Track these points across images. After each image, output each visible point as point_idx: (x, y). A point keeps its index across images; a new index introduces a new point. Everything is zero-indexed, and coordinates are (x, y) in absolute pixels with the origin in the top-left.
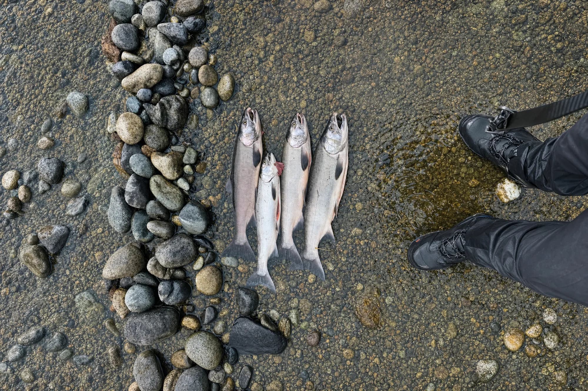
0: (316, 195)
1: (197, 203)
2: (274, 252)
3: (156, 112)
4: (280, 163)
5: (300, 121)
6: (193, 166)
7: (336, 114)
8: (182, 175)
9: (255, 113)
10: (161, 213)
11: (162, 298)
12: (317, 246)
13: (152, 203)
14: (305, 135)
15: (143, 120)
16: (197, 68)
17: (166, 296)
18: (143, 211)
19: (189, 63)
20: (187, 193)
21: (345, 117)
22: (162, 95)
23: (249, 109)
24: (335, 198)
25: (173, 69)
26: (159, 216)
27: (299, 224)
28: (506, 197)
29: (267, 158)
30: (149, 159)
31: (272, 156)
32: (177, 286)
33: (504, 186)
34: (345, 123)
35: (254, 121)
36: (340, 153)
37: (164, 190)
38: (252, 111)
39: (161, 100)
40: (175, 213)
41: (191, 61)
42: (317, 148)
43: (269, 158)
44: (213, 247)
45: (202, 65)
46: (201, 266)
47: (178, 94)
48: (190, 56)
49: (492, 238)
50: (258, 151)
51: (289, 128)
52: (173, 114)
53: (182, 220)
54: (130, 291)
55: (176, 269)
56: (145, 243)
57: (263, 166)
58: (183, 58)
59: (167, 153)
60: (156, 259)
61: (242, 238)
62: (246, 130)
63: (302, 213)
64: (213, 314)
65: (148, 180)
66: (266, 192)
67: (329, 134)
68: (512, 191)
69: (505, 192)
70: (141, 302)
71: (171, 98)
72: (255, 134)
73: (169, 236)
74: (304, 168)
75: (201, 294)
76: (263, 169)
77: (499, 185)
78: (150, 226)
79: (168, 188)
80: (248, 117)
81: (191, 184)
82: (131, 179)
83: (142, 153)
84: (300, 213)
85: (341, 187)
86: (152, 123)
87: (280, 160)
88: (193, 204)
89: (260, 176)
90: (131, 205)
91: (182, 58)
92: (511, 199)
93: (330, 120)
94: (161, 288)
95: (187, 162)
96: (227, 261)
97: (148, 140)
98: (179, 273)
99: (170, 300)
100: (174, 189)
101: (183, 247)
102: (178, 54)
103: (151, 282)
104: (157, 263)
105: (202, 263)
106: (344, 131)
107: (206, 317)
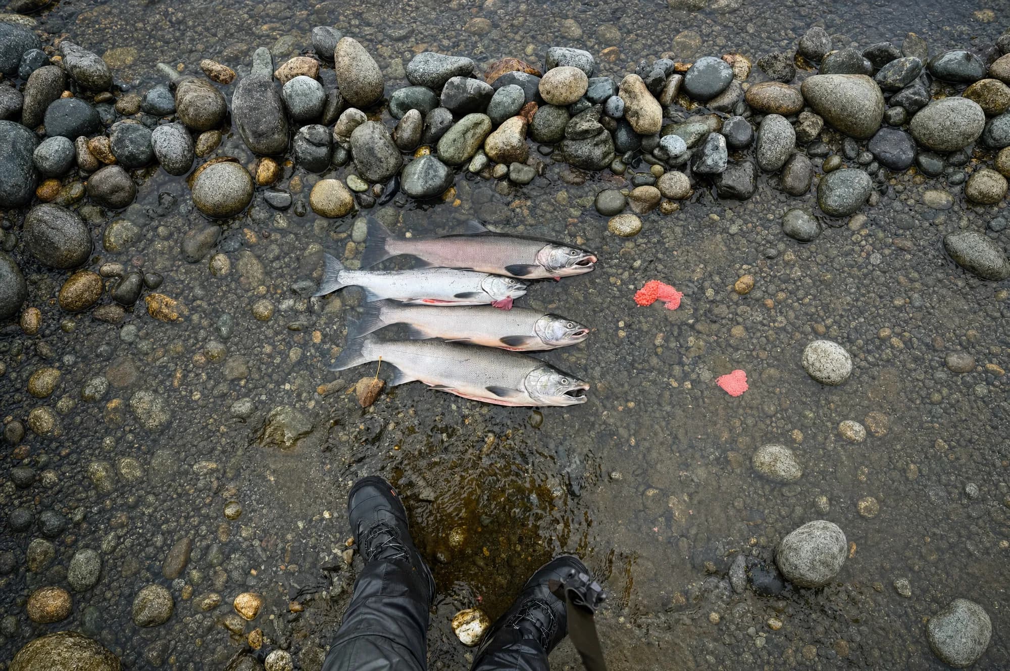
0: (463, 359)
1: (449, 183)
2: (374, 295)
3: (588, 123)
4: (510, 306)
5: (575, 334)
6: (506, 177)
7: (587, 388)
8: (491, 162)
9: (590, 267)
10: (433, 130)
11: (304, 129)
12: (384, 359)
13: (450, 116)
14: (554, 342)
15: (576, 103)
16: (654, 184)
17: (307, 137)
18: (437, 104)
19: (665, 172)
20: (464, 168)
21: (582, 402)
22: (613, 134)
23: (594, 259)
24: (457, 386)
25: (655, 148)
26: (428, 127)
27: (418, 333)
28: (461, 624)
29: (519, 285)
30: (517, 113)
31: (522, 293)
32: (323, 151)
33: (477, 621)
34: (573, 401)
35: (575, 266)
36: (526, 393)
37: (469, 135)
38: (590, 264)
39: (606, 131)
40: (434, 151)
41: (667, 176)
42: (534, 359)
43: (518, 289)
44: (383, 204)
45: (661, 191)
46: (353, 186)
47: (615, 157)
48: (675, 173)
49: (400, 601)
50: (529, 272)
51: (565, 319)
52: (584, 149)
53: (423, 162)
54: (314, 83)
55: (349, 152)
56: (388, 106)
57: (507, 280)
58: (671, 163)
59: (526, 139)
60: (363, 122)
61: (395, 249)
62: (561, 254)
63: (434, 336)
64: (281, 205)
65: (484, 111)
66: (467, 283)
67: (555, 377)
68: (469, 632)
69: (468, 623)
70: (297, 100)
71: (610, 146)
72: (555, 268)
73: (399, 141)
74: (503, 340)
75: (311, 188)
76: (502, 280)
77: (477, 614)
78: (414, 113)
79: (472, 141)
80: (581, 257)
81: (478, 173)
82: (486, 86)
83: (526, 102)
84: (434, 334)
85: (475, 396)
86: (571, 116)
87: (516, 305)
88: (448, 175)
89: (491, 274)
90: (446, 85)
91: (673, 162)
92: (457, 632)
93: (578, 379)
94: (320, 129)
95: (512, 168)
96: (360, 228)
97: (545, 110)
98: (341, 155)
99: (300, 143)
100: (469, 149)
101: (381, 162)
102: (676, 157)
103: (330, 114)
104: (358, 123)
105: (357, 189)
106: (562, 400)
107: (275, 194)
